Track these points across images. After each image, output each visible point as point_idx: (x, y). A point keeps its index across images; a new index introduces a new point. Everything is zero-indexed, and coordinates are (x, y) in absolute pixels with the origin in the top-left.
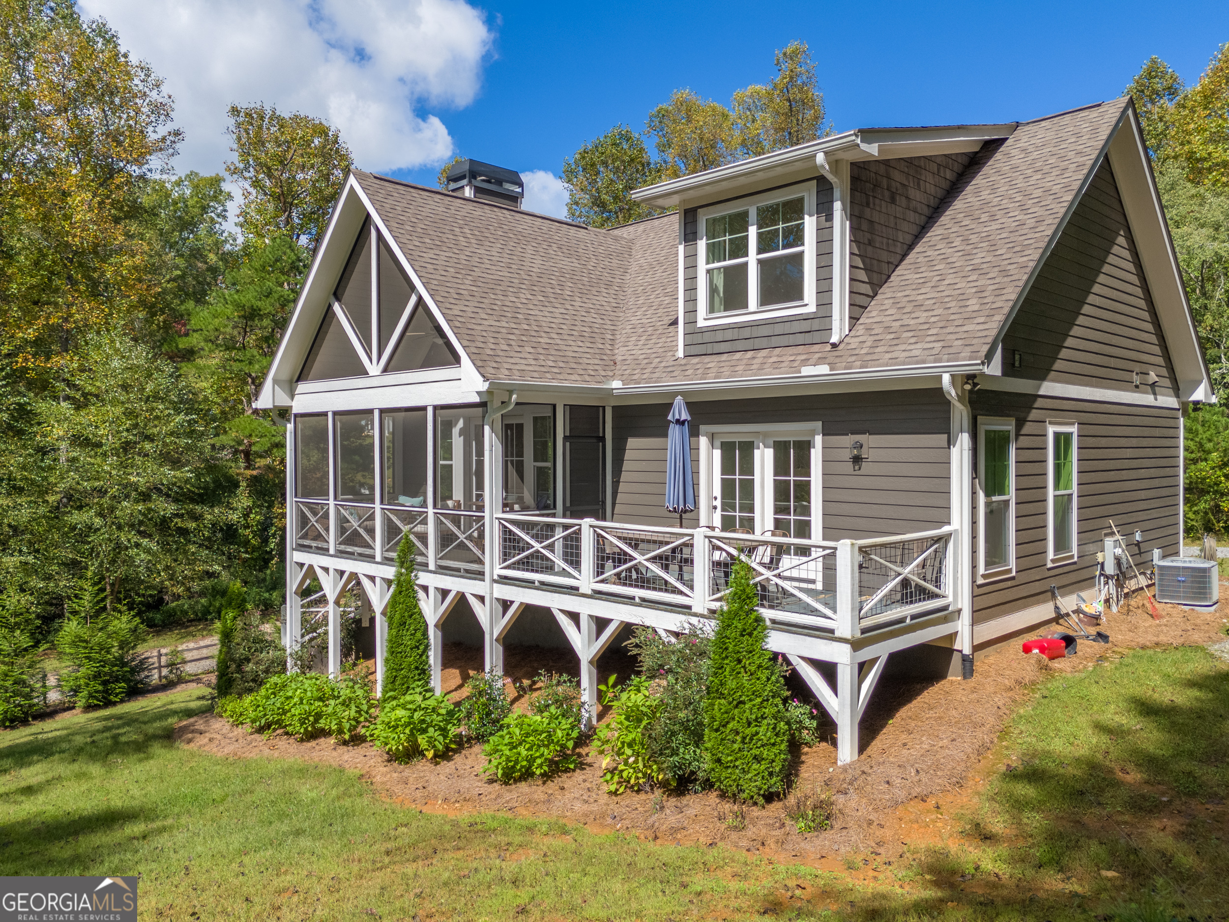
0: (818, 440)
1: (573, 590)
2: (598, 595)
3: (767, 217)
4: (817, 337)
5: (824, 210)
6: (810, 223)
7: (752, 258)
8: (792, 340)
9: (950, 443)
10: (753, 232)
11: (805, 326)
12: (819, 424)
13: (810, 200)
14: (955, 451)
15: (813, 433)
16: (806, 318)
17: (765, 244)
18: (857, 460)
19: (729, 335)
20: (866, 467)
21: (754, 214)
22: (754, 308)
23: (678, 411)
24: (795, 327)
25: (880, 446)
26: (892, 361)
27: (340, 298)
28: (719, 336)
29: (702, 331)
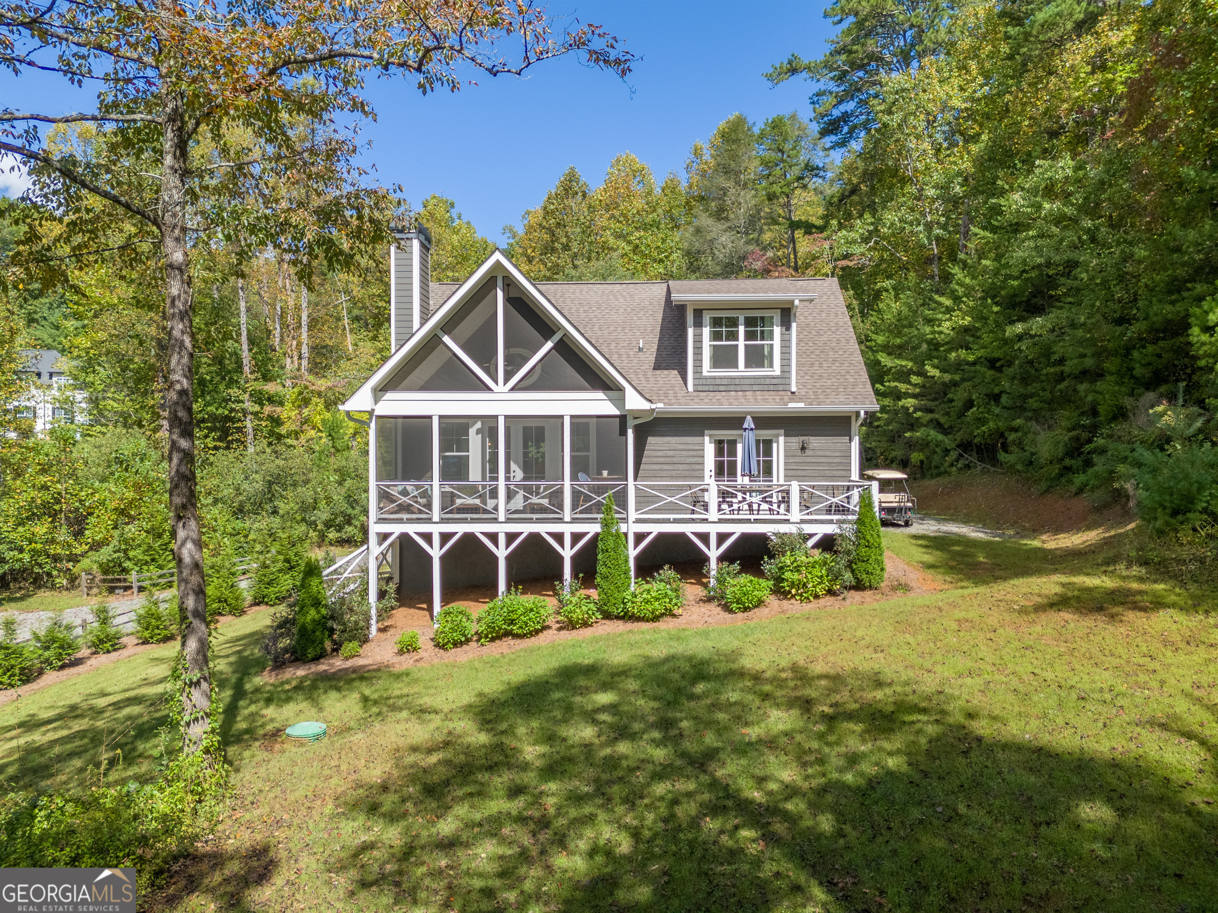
0: (782, 439)
1: (705, 521)
2: (721, 521)
3: (750, 322)
4: (780, 388)
5: (786, 324)
6: (777, 330)
7: (741, 343)
8: (766, 388)
9: (850, 441)
10: (742, 329)
11: (775, 381)
12: (782, 431)
13: (777, 318)
14: (853, 444)
15: (778, 436)
16: (773, 378)
17: (750, 336)
18: (803, 448)
19: (725, 382)
20: (808, 452)
21: (742, 320)
22: (742, 369)
23: (749, 423)
24: (768, 381)
25: (816, 442)
26: (833, 403)
27: (448, 333)
28: (718, 382)
29: (706, 378)
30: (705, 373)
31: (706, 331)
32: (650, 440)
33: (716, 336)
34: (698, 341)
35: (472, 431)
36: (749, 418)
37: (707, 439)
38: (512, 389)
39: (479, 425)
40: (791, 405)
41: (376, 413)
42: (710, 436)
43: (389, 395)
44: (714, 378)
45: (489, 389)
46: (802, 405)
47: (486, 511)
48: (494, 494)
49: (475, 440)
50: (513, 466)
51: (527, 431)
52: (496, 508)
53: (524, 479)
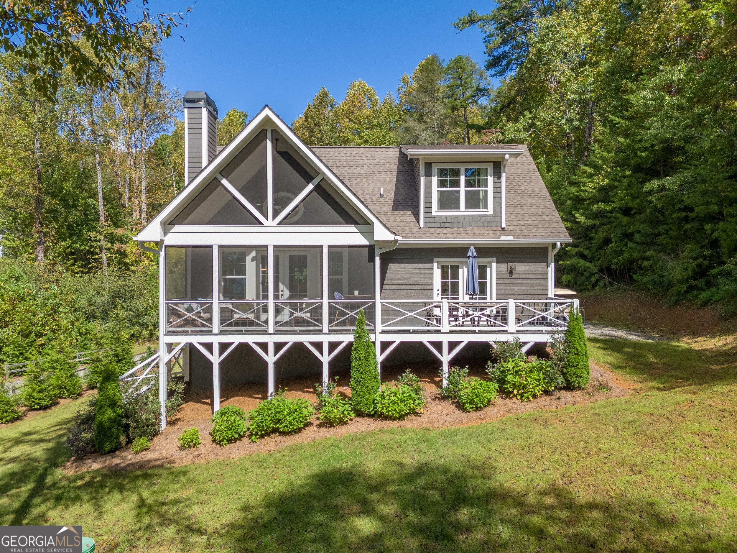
0: (494, 265)
1: (438, 332)
3: (469, 173)
4: (493, 224)
5: (498, 174)
6: (490, 179)
7: (462, 189)
8: (482, 224)
9: (548, 266)
10: (463, 178)
11: (489, 219)
12: (495, 259)
13: (491, 170)
14: (550, 269)
15: (491, 263)
16: (487, 216)
17: (469, 184)
18: (511, 272)
19: (449, 220)
20: (514, 276)
21: (463, 171)
22: (463, 210)
23: (472, 252)
24: (483, 219)
25: (521, 268)
26: (535, 236)
27: (226, 177)
28: (444, 220)
29: (435, 217)
30: (434, 213)
31: (435, 180)
32: (391, 266)
33: (442, 184)
34: (428, 187)
35: (248, 259)
36: (472, 248)
37: (435, 265)
38: (280, 224)
39: (254, 254)
40: (503, 238)
41: (166, 243)
42: (438, 263)
43: (176, 228)
44: (441, 217)
45: (260, 223)
46: (511, 238)
47: (258, 325)
48: (265, 309)
49: (250, 266)
50: (282, 287)
51: (292, 259)
52: (266, 322)
53: (290, 298)
